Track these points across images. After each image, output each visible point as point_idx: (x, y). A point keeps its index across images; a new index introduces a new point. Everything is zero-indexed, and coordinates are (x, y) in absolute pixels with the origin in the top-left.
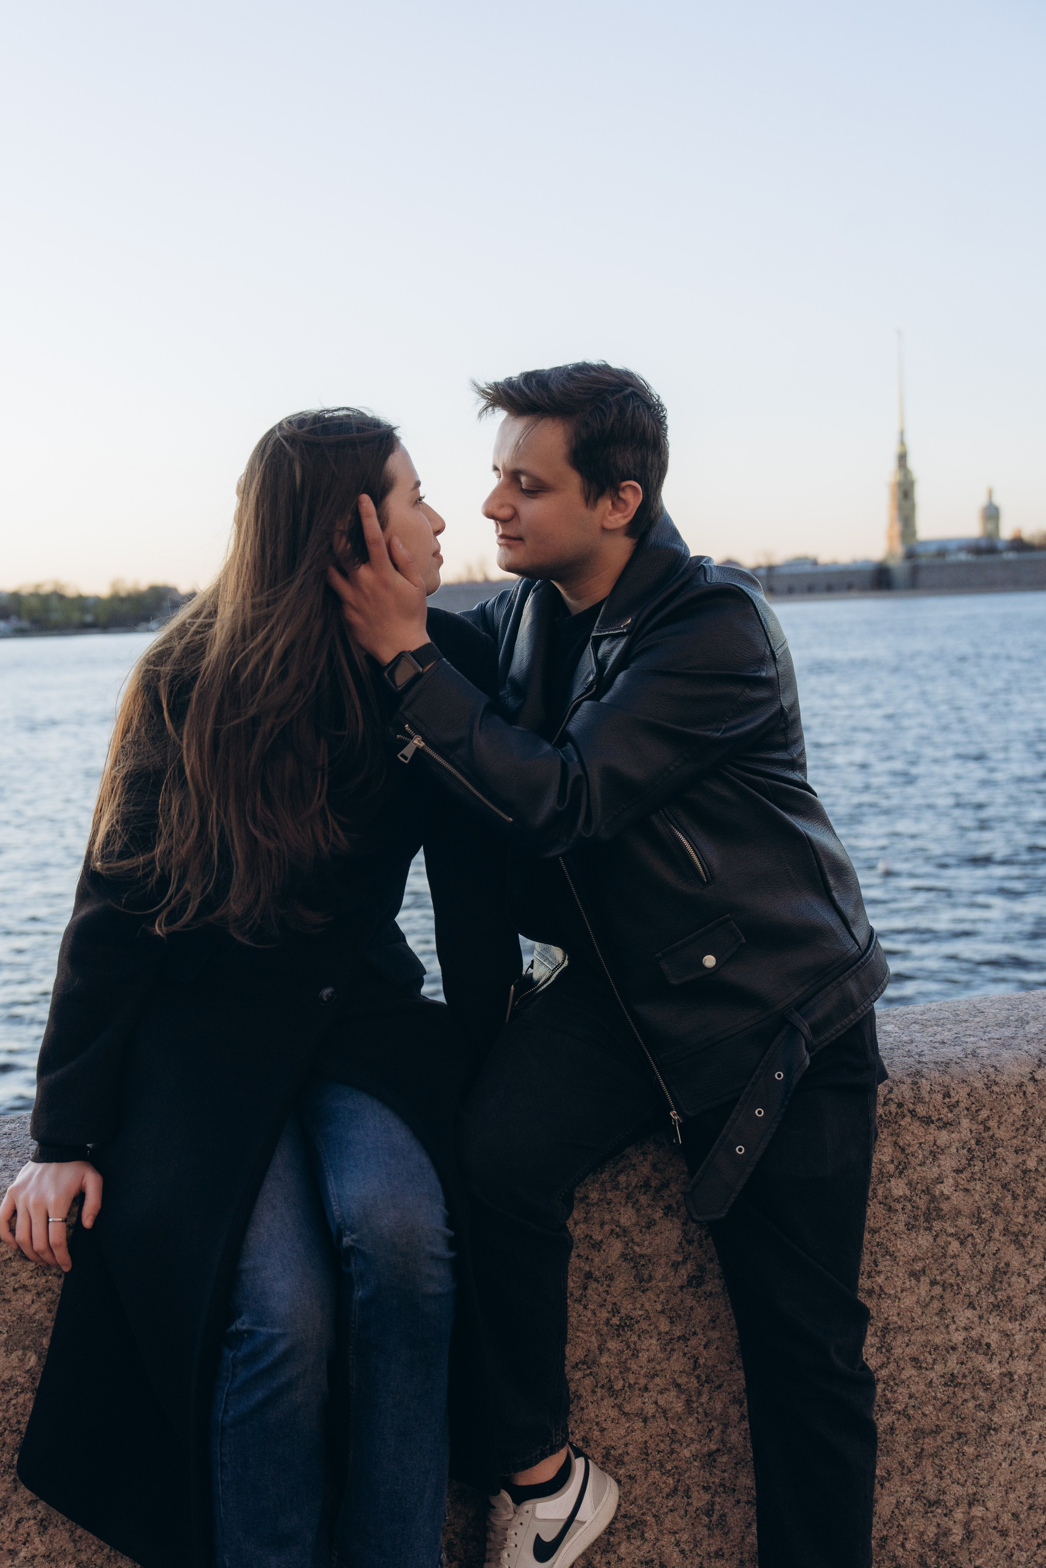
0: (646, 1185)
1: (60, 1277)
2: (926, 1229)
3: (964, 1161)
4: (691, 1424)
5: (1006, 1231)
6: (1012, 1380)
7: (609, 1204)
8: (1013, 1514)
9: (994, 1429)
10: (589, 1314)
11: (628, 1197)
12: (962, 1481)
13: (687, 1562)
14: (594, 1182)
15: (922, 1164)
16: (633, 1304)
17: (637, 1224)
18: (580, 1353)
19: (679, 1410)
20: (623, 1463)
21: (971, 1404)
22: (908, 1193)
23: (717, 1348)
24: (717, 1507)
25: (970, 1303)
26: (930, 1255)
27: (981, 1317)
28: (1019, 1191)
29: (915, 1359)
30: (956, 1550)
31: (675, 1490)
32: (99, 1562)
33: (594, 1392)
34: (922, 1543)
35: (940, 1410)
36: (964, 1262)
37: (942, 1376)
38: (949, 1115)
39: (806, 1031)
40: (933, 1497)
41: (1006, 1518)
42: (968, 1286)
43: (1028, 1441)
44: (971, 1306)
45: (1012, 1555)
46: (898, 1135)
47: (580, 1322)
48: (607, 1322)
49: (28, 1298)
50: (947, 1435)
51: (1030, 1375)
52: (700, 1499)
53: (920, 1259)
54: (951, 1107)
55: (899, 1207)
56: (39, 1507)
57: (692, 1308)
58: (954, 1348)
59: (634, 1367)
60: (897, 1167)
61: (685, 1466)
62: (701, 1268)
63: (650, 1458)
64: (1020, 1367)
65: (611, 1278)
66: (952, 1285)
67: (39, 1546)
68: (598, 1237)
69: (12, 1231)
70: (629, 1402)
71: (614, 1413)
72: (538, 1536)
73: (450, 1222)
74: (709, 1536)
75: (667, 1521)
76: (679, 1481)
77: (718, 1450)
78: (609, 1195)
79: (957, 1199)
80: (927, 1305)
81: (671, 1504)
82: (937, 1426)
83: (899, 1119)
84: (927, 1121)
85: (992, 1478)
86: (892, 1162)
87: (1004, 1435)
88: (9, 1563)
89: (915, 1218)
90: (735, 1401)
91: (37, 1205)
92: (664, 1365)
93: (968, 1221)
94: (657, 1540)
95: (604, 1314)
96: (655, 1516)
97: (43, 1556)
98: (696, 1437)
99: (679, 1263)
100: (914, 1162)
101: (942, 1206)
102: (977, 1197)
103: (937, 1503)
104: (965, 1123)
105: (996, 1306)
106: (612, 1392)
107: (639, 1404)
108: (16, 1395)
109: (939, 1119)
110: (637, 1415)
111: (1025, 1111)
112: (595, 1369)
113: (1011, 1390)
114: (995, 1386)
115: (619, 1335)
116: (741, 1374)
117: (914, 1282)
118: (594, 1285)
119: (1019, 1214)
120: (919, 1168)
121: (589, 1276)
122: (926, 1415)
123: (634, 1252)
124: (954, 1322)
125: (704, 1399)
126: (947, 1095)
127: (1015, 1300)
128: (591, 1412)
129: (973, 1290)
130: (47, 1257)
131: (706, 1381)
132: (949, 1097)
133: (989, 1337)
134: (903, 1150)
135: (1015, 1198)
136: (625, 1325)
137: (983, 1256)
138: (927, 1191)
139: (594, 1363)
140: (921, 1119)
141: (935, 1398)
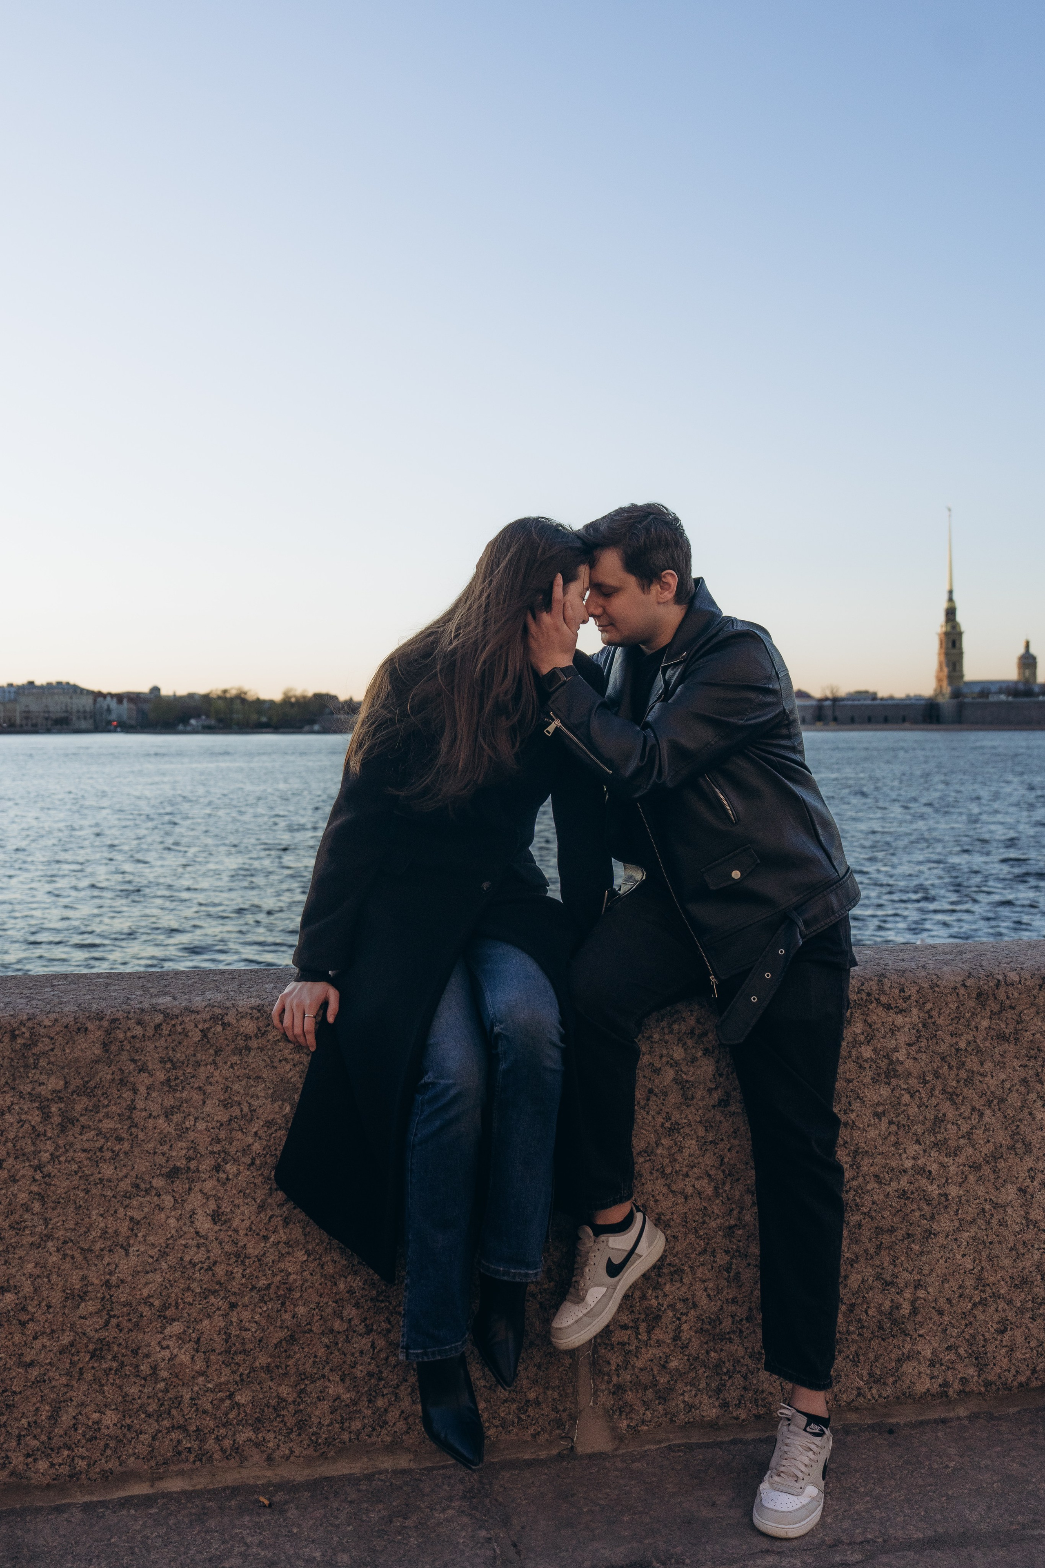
0: (692, 1032)
1: (308, 1055)
2: (886, 1083)
3: (914, 1038)
4: (717, 1204)
5: (944, 1092)
6: (947, 1200)
7: (666, 1043)
8: (947, 1299)
9: (934, 1234)
10: (650, 1118)
11: (679, 1040)
12: (910, 1269)
13: (713, 1303)
14: (657, 1027)
15: (884, 1037)
16: (681, 1114)
17: (685, 1059)
18: (643, 1145)
19: (710, 1193)
20: (670, 1227)
21: (917, 1214)
22: (874, 1057)
23: (737, 1152)
24: (734, 1267)
25: (917, 1140)
26: (888, 1102)
27: (925, 1151)
28: (954, 1063)
29: (876, 1176)
30: (905, 1320)
31: (705, 1250)
32: (320, 1252)
33: (651, 1173)
34: (881, 1313)
35: (895, 1215)
36: (913, 1110)
37: (896, 1191)
38: (904, 1004)
39: (801, 923)
40: (889, 1279)
41: (942, 1302)
42: (916, 1127)
43: (959, 1246)
44: (918, 1142)
45: (946, 1330)
46: (867, 1015)
47: (644, 1123)
48: (662, 1125)
49: (288, 1067)
50: (900, 1234)
51: (960, 1197)
52: (722, 1259)
53: (882, 1104)
54: (906, 999)
55: (867, 1065)
56: (284, 1209)
57: (720, 1122)
58: (905, 1171)
59: (680, 1159)
60: (866, 1038)
61: (712, 1234)
62: (727, 1094)
63: (688, 1225)
64: (954, 1191)
65: (666, 1094)
66: (904, 1126)
67: (282, 1235)
68: (657, 1065)
69: (282, 1022)
70: (675, 1183)
71: (665, 1190)
72: (609, 1259)
73: (562, 1023)
74: (728, 1287)
75: (698, 1272)
76: (708, 1244)
77: (736, 1225)
78: (667, 1037)
79: (909, 1064)
80: (885, 1138)
81: (702, 1259)
82: (892, 1226)
83: (868, 1004)
84: (888, 1007)
85: (932, 1270)
86: (863, 1034)
87: (941, 1239)
88: (263, 1245)
89: (879, 1075)
90: (748, 1191)
91: (298, 1005)
92: (701, 1160)
93: (916, 1081)
94: (691, 1284)
95: (660, 1120)
96: (690, 1267)
97: (285, 1243)
98: (720, 1214)
99: (712, 1089)
100: (878, 1035)
101: (897, 1068)
102: (923, 1064)
103: (892, 1283)
104: (915, 1011)
105: (936, 1145)
106: (664, 1174)
107: (682, 1185)
108: (276, 1131)
109: (896, 1007)
110: (680, 1193)
111: (958, 1007)
112: (652, 1157)
113: (946, 1207)
114: (935, 1203)
115: (670, 1135)
116: (753, 1173)
117: (877, 1120)
118: (654, 1098)
119: (953, 1080)
120: (881, 1040)
121: (651, 1091)
122: (884, 1218)
123: (682, 1078)
124: (906, 1153)
125: (727, 1187)
126: (902, 990)
127: (950, 1142)
128: (649, 1187)
129: (920, 1131)
130: (301, 1040)
131: (729, 1175)
132: (904, 992)
133: (931, 1166)
134: (871, 1026)
135: (950, 1068)
136: (674, 1129)
137: (927, 1107)
138: (887, 1057)
139: (652, 1152)
140: (883, 1005)
141: (891, 1206)
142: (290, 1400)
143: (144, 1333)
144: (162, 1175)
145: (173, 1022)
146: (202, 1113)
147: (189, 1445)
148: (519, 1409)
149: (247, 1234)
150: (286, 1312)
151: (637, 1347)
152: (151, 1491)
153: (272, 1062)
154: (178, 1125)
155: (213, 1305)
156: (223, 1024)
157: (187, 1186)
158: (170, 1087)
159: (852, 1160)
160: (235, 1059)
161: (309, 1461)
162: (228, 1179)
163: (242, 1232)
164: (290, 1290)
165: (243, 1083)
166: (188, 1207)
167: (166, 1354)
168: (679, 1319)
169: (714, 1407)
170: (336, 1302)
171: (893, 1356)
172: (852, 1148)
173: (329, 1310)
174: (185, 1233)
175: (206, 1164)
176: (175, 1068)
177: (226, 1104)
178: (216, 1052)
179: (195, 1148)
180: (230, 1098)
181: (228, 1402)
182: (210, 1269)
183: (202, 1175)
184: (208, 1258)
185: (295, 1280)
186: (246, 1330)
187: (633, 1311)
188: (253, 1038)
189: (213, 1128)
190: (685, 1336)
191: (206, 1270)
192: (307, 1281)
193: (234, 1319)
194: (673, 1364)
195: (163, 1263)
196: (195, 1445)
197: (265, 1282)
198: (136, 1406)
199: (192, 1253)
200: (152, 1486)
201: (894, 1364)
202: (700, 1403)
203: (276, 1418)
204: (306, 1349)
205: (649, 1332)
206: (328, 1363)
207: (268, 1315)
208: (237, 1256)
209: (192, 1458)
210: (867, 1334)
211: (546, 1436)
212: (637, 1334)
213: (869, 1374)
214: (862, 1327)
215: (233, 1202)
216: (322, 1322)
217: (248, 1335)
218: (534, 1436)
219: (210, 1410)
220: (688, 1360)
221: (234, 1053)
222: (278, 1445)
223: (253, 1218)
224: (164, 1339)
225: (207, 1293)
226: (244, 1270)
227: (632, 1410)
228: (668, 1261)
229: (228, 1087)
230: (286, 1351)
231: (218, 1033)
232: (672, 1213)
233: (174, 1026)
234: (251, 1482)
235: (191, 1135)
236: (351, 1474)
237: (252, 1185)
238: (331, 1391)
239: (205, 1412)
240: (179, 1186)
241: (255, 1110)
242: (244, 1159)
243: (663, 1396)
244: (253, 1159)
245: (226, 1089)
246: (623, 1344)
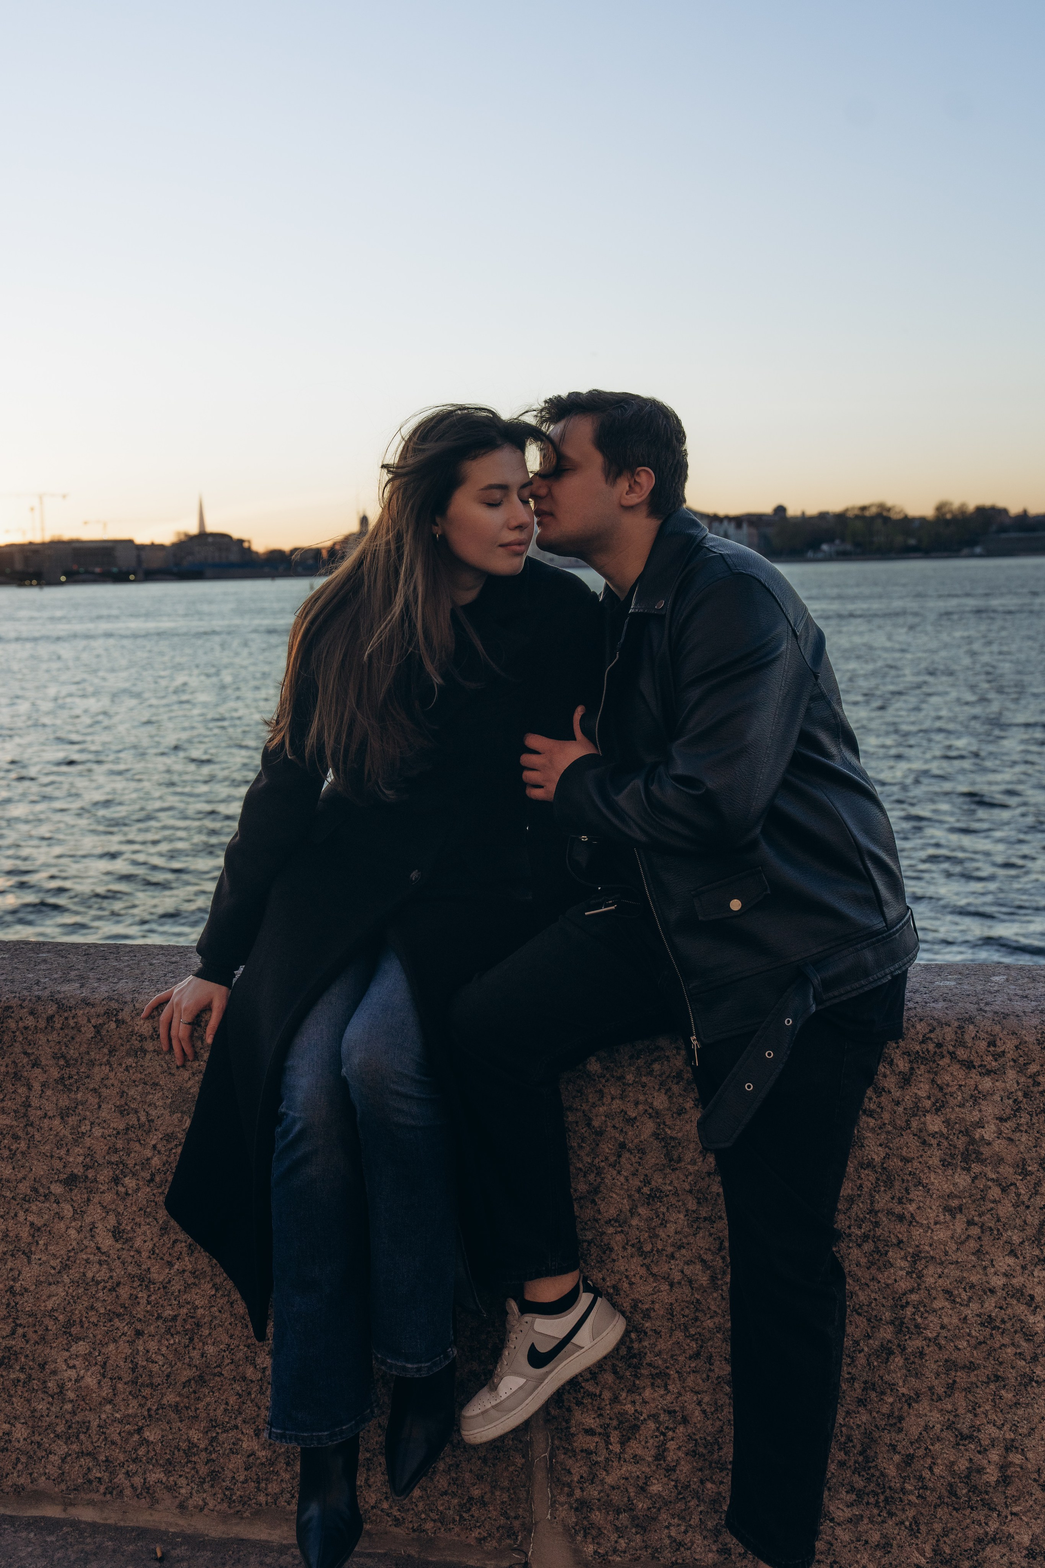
0: (679, 1077)
2: (963, 1169)
3: (1008, 1111)
4: (715, 1299)
7: (643, 1087)
9: (1037, 1382)
10: (622, 1179)
11: (662, 1084)
12: (999, 1423)
13: (709, 1422)
14: (630, 1065)
15: (961, 1106)
16: (664, 1179)
17: (669, 1109)
18: (612, 1212)
19: (705, 1283)
20: (650, 1318)
21: (1010, 1350)
22: (945, 1131)
25: (1012, 1251)
26: (967, 1194)
27: (1024, 1268)
29: (947, 1292)
30: (990, 1490)
31: (698, 1354)
33: (624, 1248)
34: (953, 1473)
35: (975, 1348)
36: (1006, 1209)
37: (978, 1316)
38: (994, 1063)
40: (965, 1431)
42: (1009, 1233)
44: (1013, 1253)
46: (936, 1073)
47: (613, 1184)
48: (639, 1190)
50: (982, 1374)
53: (956, 1196)
54: (997, 1056)
55: (934, 1142)
58: (992, 1291)
59: (663, 1235)
60: (934, 1104)
61: (708, 1335)
65: (643, 1152)
66: (991, 1229)
68: (632, 1113)
70: (656, 1265)
71: (643, 1271)
72: (533, 1346)
75: (689, 1379)
76: (701, 1347)
78: (644, 1079)
79: (999, 1146)
80: (962, 1243)
81: (693, 1365)
82: (971, 1362)
83: (937, 1058)
84: (968, 1065)
86: (929, 1098)
88: (167, 1271)
89: (952, 1156)
92: (691, 1239)
93: (1011, 1170)
94: (680, 1394)
95: (636, 1182)
96: (677, 1372)
98: (720, 1312)
100: (952, 1102)
101: (982, 1149)
102: (1022, 1148)
103: (970, 1437)
104: (1011, 1074)
106: (642, 1253)
107: (666, 1268)
109: (981, 1065)
110: (663, 1278)
112: (626, 1229)
115: (648, 1204)
117: (948, 1217)
118: (627, 1155)
120: (957, 1109)
121: (623, 1146)
122: (959, 1349)
123: (666, 1133)
124: (993, 1266)
126: (992, 1043)
128: (621, 1265)
129: (1016, 1239)
132: (995, 1046)
133: (1032, 1288)
134: (941, 1089)
136: (655, 1196)
137: (1028, 1207)
138: (966, 1133)
139: (625, 1222)
140: (962, 1063)
141: (969, 1335)
142: (202, 1446)
143: (51, 1347)
144: (61, 1182)
145: (66, 1014)
146: (98, 1118)
147: (98, 1475)
148: (461, 1506)
149: (150, 1257)
150: (194, 1349)
151: (607, 1460)
152: (63, 1515)
153: (169, 1068)
154: (73, 1128)
155: (117, 1329)
156: (117, 1021)
157: (85, 1196)
158: (65, 1086)
159: (911, 1266)
160: (130, 1061)
161: (224, 1518)
162: (127, 1194)
163: (145, 1254)
164: (198, 1325)
165: (140, 1088)
166: (88, 1220)
167: (72, 1373)
168: (664, 1434)
169: (710, 1551)
170: (248, 1347)
171: (970, 1533)
172: (911, 1250)
173: (240, 1355)
174: (86, 1247)
175: (105, 1175)
176: (68, 1066)
177: (122, 1111)
178: (110, 1052)
179: (92, 1156)
180: (126, 1104)
181: (136, 1437)
182: (113, 1289)
183: (100, 1186)
184: (111, 1277)
185: (203, 1316)
186: (153, 1362)
187: (601, 1415)
188: (149, 1040)
189: (109, 1136)
190: (671, 1456)
191: (110, 1290)
192: (216, 1317)
193: (141, 1348)
194: (655, 1488)
195: (65, 1277)
196: (106, 1476)
197: (171, 1313)
198: (45, 1424)
199: (94, 1270)
200: (65, 1510)
201: (971, 1544)
202: (692, 1543)
203: (187, 1463)
204: (217, 1394)
205: (623, 1444)
206: (240, 1413)
207: (176, 1350)
208: (142, 1280)
209: (102, 1489)
210: (932, 1498)
211: (495, 1543)
212: (608, 1443)
213: (934, 1550)
214: (925, 1488)
215: (133, 1219)
216: (232, 1367)
217: (155, 1368)
218: (481, 1540)
219: (119, 1442)
220: (676, 1487)
221: (128, 1054)
222: (191, 1493)
223: (155, 1240)
224: (70, 1357)
225: (111, 1315)
226: (149, 1296)
227: (600, 1533)
228: (648, 1360)
229: (123, 1092)
230: (195, 1392)
231: (112, 1030)
232: (653, 1302)
233: (66, 1018)
234: (163, 1527)
235: (88, 1141)
236: (267, 1541)
237: (153, 1204)
238: (245, 1445)
239: (113, 1443)
240: (78, 1195)
241: (153, 1121)
242: (142, 1174)
243: (643, 1524)
244: (153, 1175)
245: (122, 1094)
246: (589, 1452)
